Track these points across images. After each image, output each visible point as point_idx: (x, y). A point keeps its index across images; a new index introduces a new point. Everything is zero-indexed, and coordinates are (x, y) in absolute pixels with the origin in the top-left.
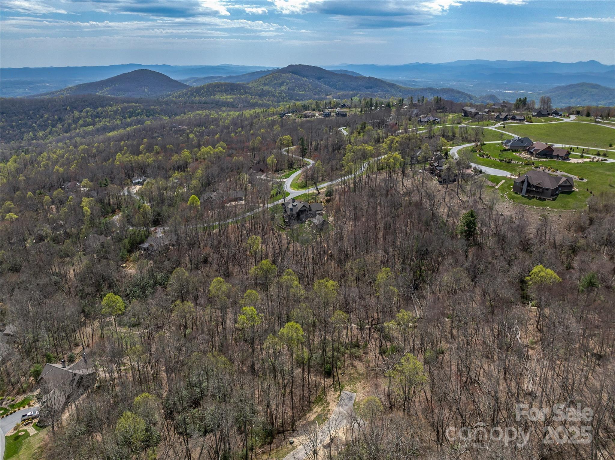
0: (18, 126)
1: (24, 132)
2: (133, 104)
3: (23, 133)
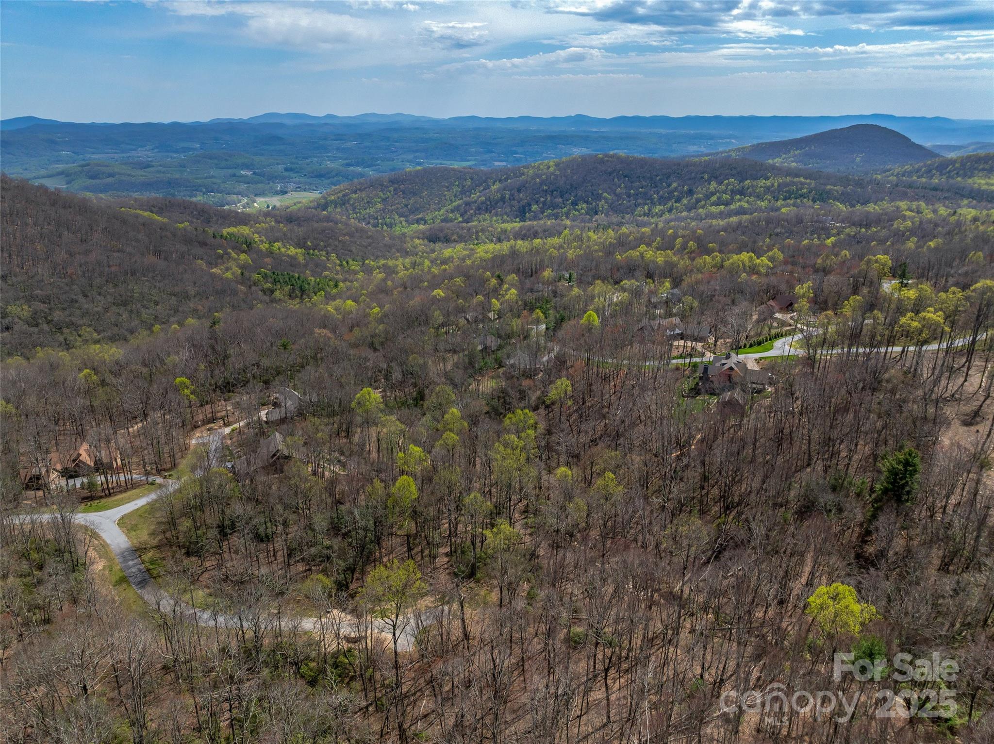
0: (637, 195)
1: (639, 205)
2: (802, 179)
3: (636, 206)
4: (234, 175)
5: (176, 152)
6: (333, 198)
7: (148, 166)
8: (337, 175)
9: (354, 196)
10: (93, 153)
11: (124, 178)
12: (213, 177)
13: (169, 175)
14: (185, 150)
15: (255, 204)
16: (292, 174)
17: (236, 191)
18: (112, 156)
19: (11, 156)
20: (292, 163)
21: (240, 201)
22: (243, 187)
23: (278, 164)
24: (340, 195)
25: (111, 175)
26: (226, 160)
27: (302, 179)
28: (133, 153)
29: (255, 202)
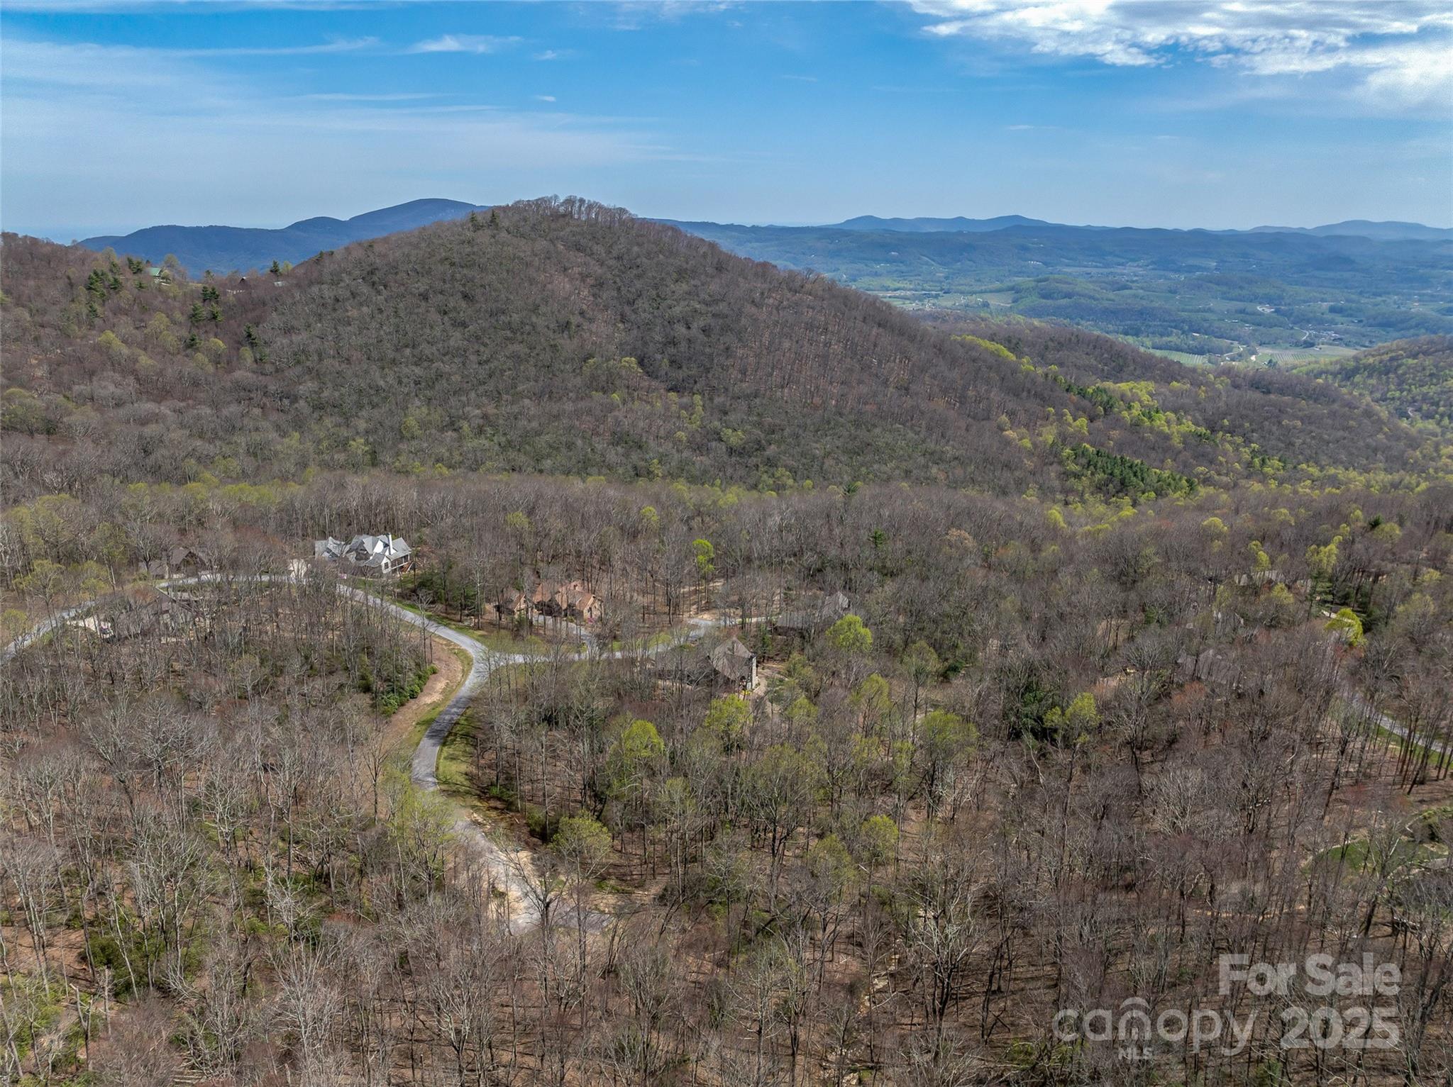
4: (1242, 311)
5: (1178, 271)
6: (1371, 360)
7: (1125, 287)
8: (1417, 326)
9: (1410, 361)
10: (1068, 265)
11: (1082, 300)
12: (1210, 310)
13: (1144, 302)
14: (1191, 269)
15: (1253, 358)
16: (1338, 318)
17: (1233, 334)
18: (1088, 270)
19: (971, 263)
20: (1348, 301)
21: (1229, 350)
22: (1248, 328)
23: (1323, 300)
24: (1386, 357)
25: (1069, 295)
26: (1241, 288)
27: (1352, 327)
28: (1119, 270)
29: (1254, 353)
